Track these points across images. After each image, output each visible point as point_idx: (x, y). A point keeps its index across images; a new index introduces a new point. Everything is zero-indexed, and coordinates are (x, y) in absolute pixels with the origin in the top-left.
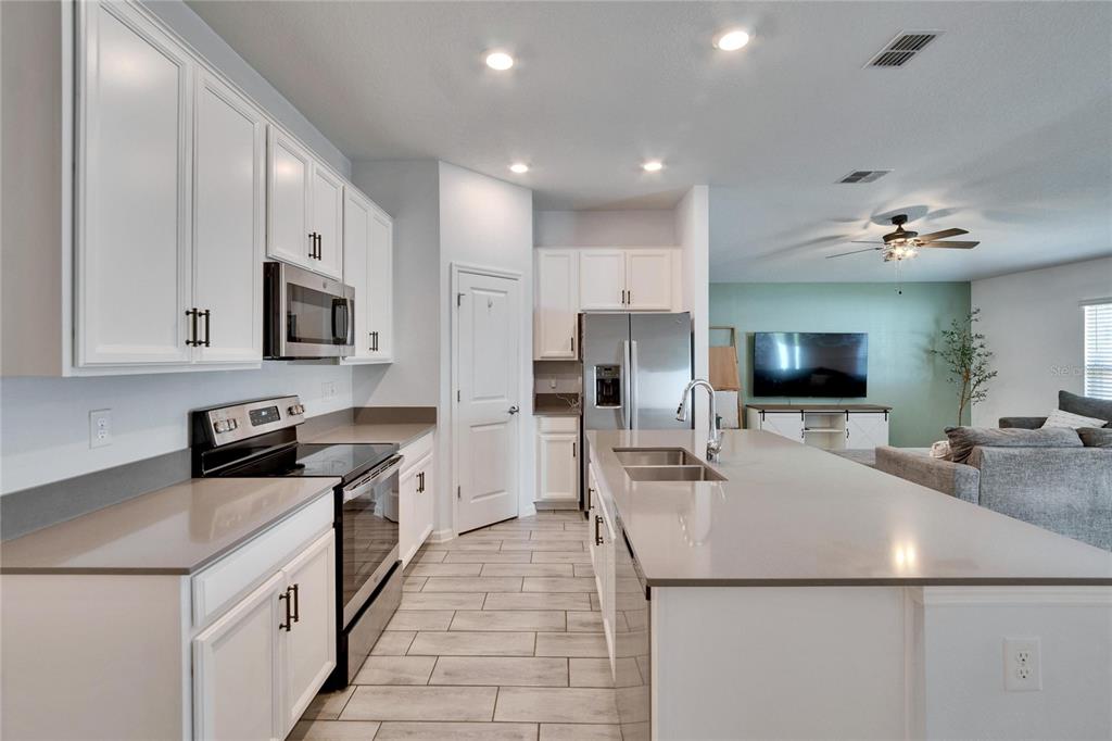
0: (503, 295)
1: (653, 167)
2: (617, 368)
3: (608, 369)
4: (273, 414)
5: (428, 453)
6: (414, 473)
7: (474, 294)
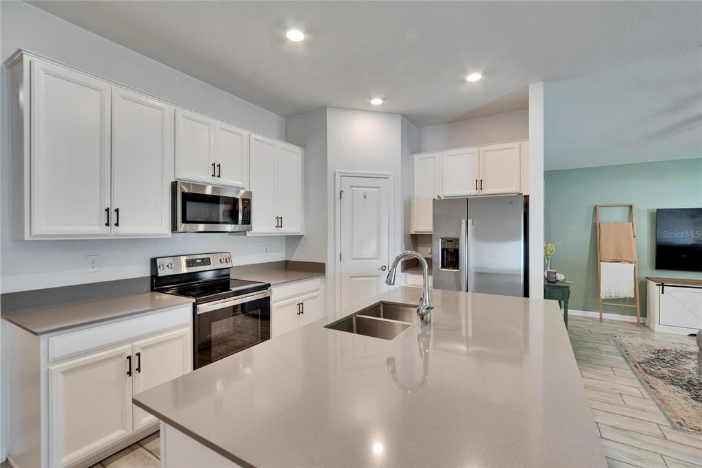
0: (376, 189)
1: (474, 77)
2: (457, 241)
3: (450, 241)
4: (206, 262)
5: (318, 290)
6: (294, 303)
7: (353, 190)
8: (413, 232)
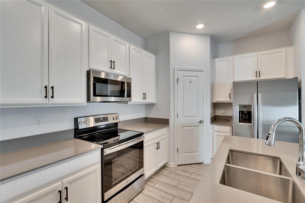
0: (197, 78)
1: (269, 5)
2: (250, 106)
3: (245, 106)
4: (105, 119)
5: (165, 134)
6: (155, 143)
7: (184, 78)
8: (214, 102)
